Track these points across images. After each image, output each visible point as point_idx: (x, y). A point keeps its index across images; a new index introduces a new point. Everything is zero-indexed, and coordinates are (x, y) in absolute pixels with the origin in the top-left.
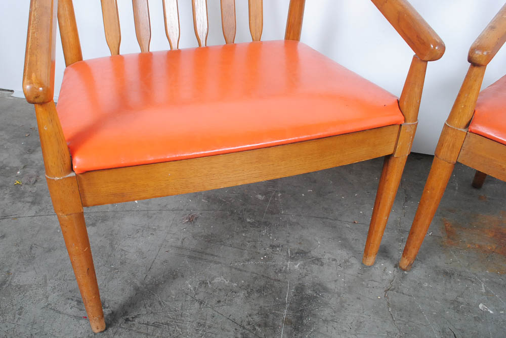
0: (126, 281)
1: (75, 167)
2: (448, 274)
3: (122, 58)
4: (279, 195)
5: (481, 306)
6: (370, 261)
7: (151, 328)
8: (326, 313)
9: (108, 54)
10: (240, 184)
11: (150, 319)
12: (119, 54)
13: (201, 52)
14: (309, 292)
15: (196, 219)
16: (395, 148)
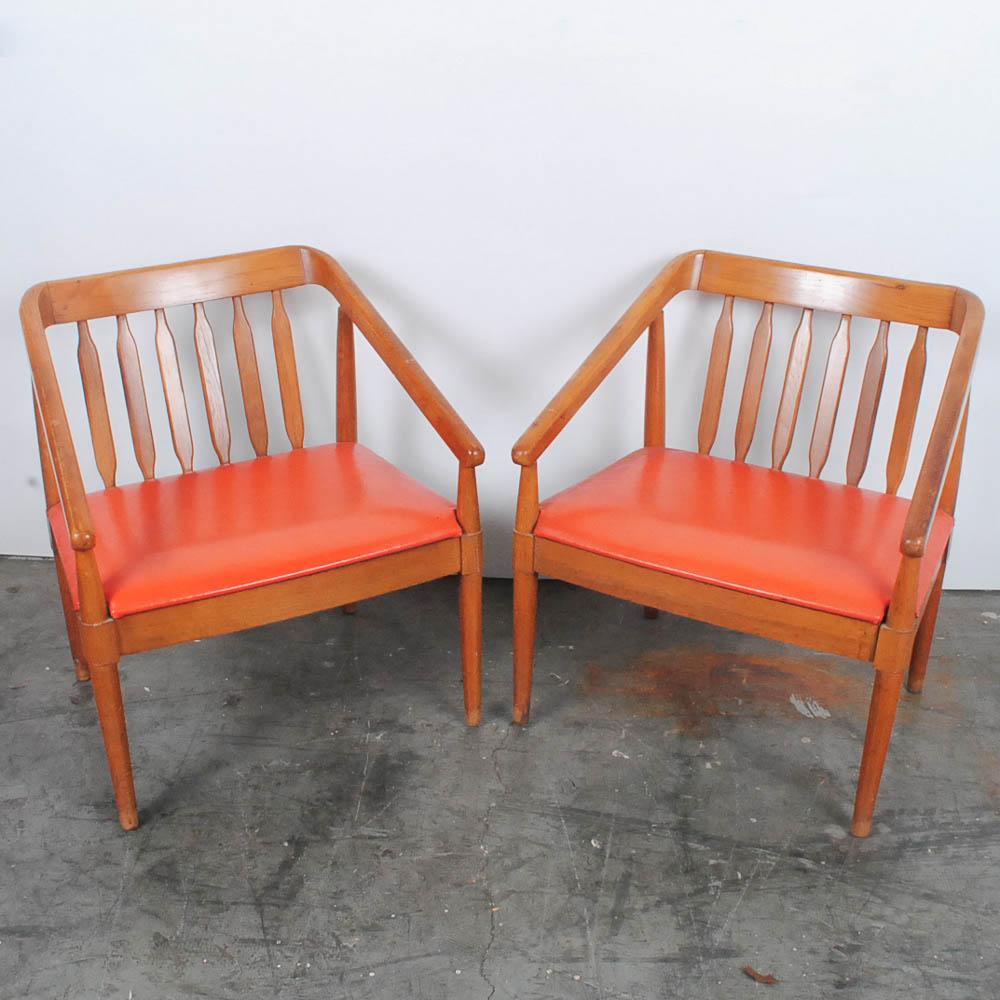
0: (154, 778)
1: (113, 612)
2: (579, 725)
3: (120, 491)
4: (356, 658)
5: (615, 753)
6: (474, 717)
7: (195, 820)
8: (415, 779)
9: (102, 487)
10: (284, 618)
11: (195, 810)
12: (114, 485)
13: (225, 472)
14: (394, 762)
15: (238, 700)
16: (461, 564)
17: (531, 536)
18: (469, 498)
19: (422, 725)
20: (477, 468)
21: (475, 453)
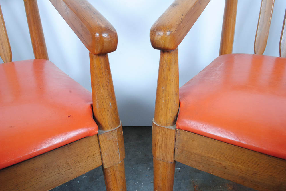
16: (102, 159)
17: (172, 128)
18: (104, 92)
20: (109, 55)
21: (105, 35)
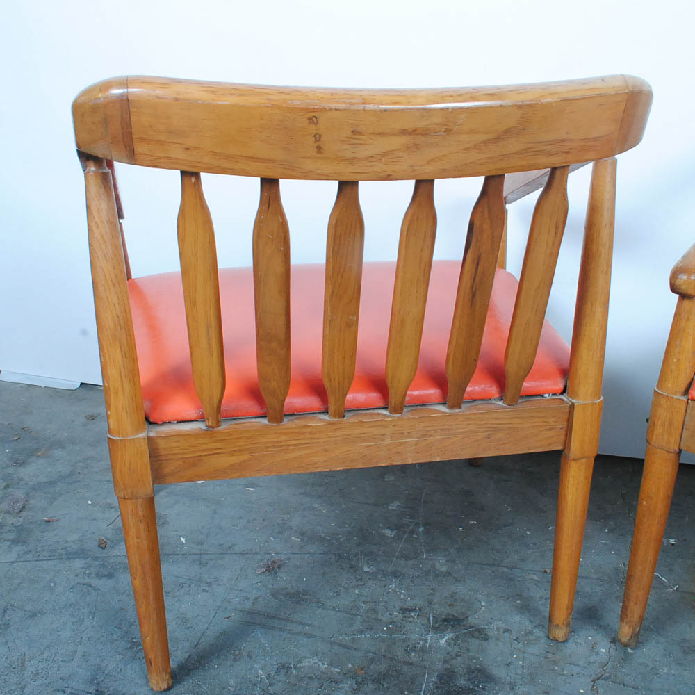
4: (421, 529)
15: (279, 567)
19: (498, 629)
